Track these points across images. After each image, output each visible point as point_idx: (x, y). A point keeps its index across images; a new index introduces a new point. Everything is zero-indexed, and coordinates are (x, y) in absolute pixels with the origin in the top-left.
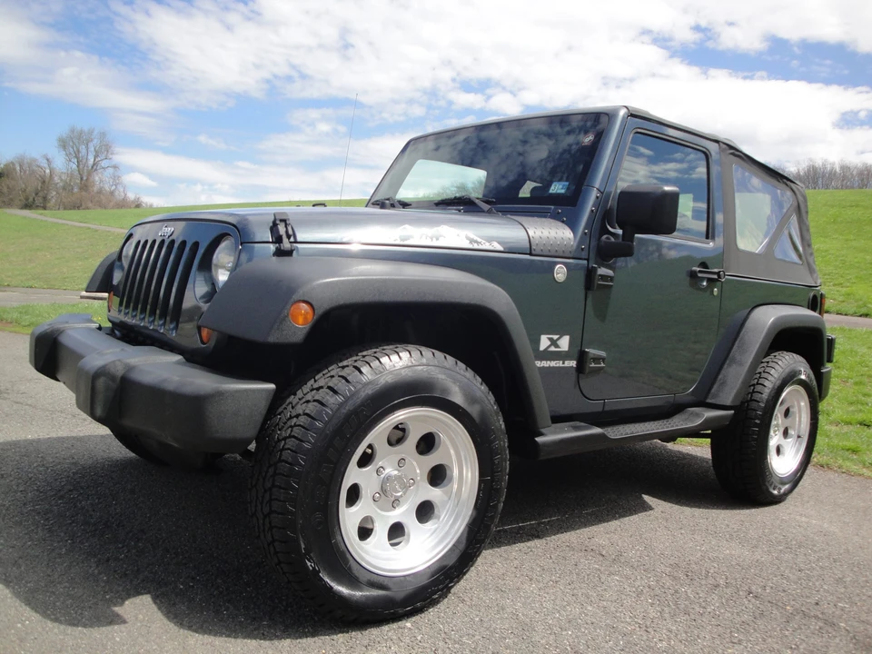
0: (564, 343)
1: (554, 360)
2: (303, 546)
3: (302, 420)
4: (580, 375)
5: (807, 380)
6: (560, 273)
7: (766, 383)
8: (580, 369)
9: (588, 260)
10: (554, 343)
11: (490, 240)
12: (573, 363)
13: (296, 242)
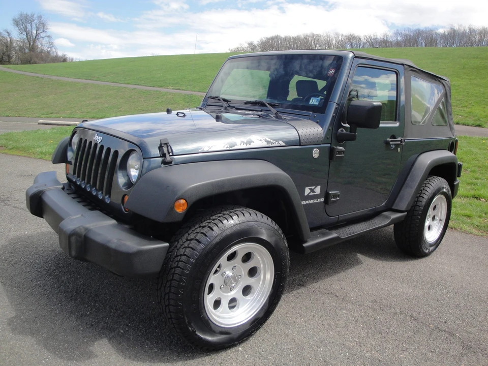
0: (318, 190)
1: (312, 200)
2: (187, 321)
3: (184, 258)
4: (326, 205)
5: (447, 192)
6: (316, 153)
7: (425, 196)
8: (327, 201)
9: (331, 144)
10: (312, 191)
11: (278, 140)
12: (322, 200)
13: (173, 155)
